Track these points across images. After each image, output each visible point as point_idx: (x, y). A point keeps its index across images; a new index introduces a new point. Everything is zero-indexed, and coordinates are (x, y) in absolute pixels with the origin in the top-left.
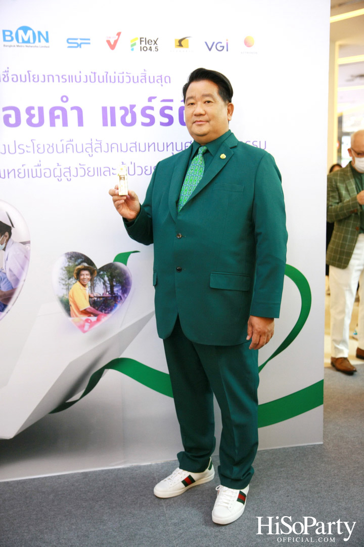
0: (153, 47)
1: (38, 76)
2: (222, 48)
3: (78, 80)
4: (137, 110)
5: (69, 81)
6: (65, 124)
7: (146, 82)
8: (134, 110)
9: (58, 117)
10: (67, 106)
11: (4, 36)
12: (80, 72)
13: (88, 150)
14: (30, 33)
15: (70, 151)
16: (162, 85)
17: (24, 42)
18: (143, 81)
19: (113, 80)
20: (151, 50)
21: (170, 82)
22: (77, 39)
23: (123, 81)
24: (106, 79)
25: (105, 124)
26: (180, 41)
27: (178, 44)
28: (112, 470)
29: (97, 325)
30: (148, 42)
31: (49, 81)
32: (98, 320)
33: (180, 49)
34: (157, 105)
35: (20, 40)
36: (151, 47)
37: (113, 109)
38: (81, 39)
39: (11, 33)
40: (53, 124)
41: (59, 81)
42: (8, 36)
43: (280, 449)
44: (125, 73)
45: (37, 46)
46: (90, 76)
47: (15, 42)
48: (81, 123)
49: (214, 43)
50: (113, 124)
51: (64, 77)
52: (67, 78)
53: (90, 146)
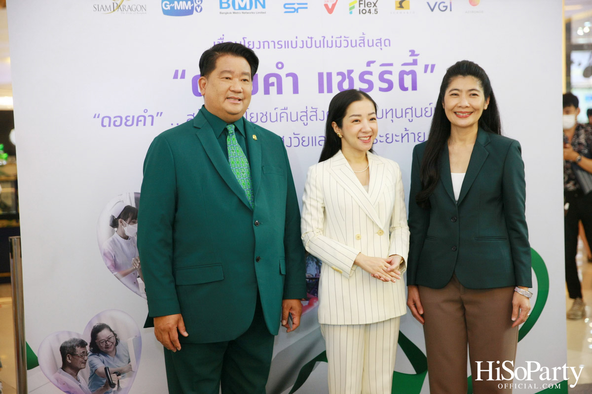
0: (373, 10)
1: (253, 42)
2: (445, 8)
3: (294, 45)
4: (355, 76)
5: (285, 48)
6: (280, 91)
7: (364, 46)
8: (352, 75)
9: (273, 84)
10: (282, 73)
11: (221, 3)
12: (297, 38)
13: (303, 118)
15: (284, 119)
16: (381, 49)
17: (240, 8)
18: (362, 45)
19: (330, 45)
20: (370, 13)
21: (390, 45)
22: (294, 4)
23: (341, 46)
24: (323, 43)
25: (321, 91)
26: (401, 3)
27: (399, 6)
29: (309, 311)
30: (367, 5)
31: (264, 48)
32: (310, 305)
33: (401, 10)
34: (376, 69)
35: (237, 7)
36: (370, 10)
37: (329, 75)
38: (298, 4)
40: (267, 92)
41: (275, 48)
42: (224, 3)
44: (343, 37)
45: (253, 12)
46: (307, 41)
47: (231, 9)
48: (296, 90)
50: (330, 90)
51: (280, 43)
52: (283, 43)
53: (305, 114)
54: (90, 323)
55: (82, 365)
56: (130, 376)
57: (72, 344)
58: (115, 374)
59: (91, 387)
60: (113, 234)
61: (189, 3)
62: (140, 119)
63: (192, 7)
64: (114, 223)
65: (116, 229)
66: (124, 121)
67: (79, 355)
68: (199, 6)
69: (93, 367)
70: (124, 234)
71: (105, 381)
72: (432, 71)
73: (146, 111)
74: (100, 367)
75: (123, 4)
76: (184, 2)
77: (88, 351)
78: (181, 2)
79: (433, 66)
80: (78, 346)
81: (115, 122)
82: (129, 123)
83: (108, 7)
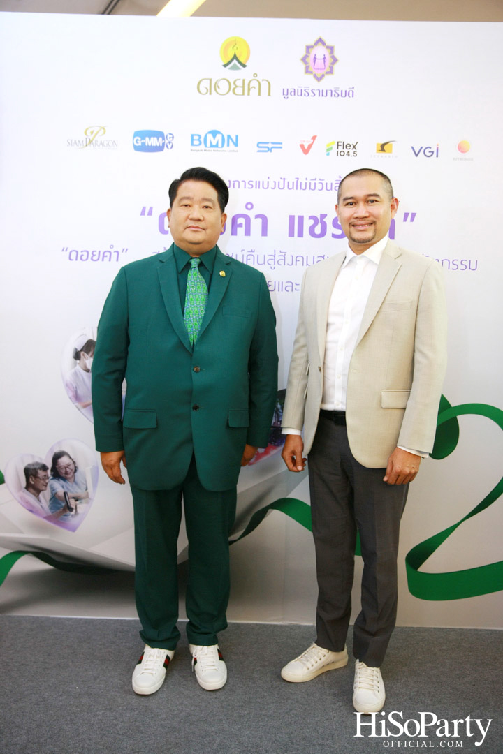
0: (351, 152)
2: (431, 154)
3: (266, 186)
4: (329, 221)
5: (256, 188)
6: (248, 233)
8: (325, 220)
9: (241, 225)
10: (251, 214)
11: (193, 140)
12: (269, 178)
13: (270, 262)
14: (219, 137)
15: (250, 262)
17: (212, 146)
19: (303, 187)
20: (349, 155)
22: (268, 143)
23: (315, 189)
24: (297, 185)
25: (291, 234)
26: (383, 146)
27: (381, 149)
28: (268, 625)
29: (265, 458)
30: (346, 146)
31: (234, 187)
32: (266, 453)
33: (383, 154)
35: (208, 144)
36: (349, 152)
37: (301, 218)
38: (272, 143)
39: (200, 137)
41: (245, 187)
42: (196, 140)
43: (470, 630)
44: (318, 179)
45: (225, 150)
46: (279, 182)
47: (202, 146)
48: (264, 232)
49: (422, 148)
50: (301, 234)
51: (251, 183)
52: (254, 184)
53: (273, 258)
54: (51, 449)
55: (44, 488)
56: (87, 503)
57: (35, 467)
58: (73, 500)
59: (51, 509)
60: (75, 365)
61: (160, 139)
62: (106, 254)
63: (164, 144)
64: (77, 356)
65: (78, 361)
66: (90, 255)
67: (41, 477)
68: (170, 143)
69: (54, 490)
70: (85, 367)
71: (64, 504)
72: (412, 220)
73: (112, 246)
74: (60, 491)
75: (96, 139)
76: (156, 139)
77: (49, 475)
78: (152, 138)
79: (414, 215)
80: (40, 469)
81: (82, 256)
82: (95, 258)
83: (81, 142)
